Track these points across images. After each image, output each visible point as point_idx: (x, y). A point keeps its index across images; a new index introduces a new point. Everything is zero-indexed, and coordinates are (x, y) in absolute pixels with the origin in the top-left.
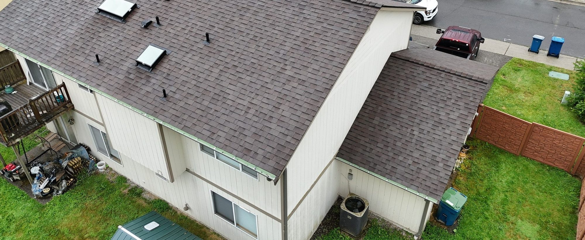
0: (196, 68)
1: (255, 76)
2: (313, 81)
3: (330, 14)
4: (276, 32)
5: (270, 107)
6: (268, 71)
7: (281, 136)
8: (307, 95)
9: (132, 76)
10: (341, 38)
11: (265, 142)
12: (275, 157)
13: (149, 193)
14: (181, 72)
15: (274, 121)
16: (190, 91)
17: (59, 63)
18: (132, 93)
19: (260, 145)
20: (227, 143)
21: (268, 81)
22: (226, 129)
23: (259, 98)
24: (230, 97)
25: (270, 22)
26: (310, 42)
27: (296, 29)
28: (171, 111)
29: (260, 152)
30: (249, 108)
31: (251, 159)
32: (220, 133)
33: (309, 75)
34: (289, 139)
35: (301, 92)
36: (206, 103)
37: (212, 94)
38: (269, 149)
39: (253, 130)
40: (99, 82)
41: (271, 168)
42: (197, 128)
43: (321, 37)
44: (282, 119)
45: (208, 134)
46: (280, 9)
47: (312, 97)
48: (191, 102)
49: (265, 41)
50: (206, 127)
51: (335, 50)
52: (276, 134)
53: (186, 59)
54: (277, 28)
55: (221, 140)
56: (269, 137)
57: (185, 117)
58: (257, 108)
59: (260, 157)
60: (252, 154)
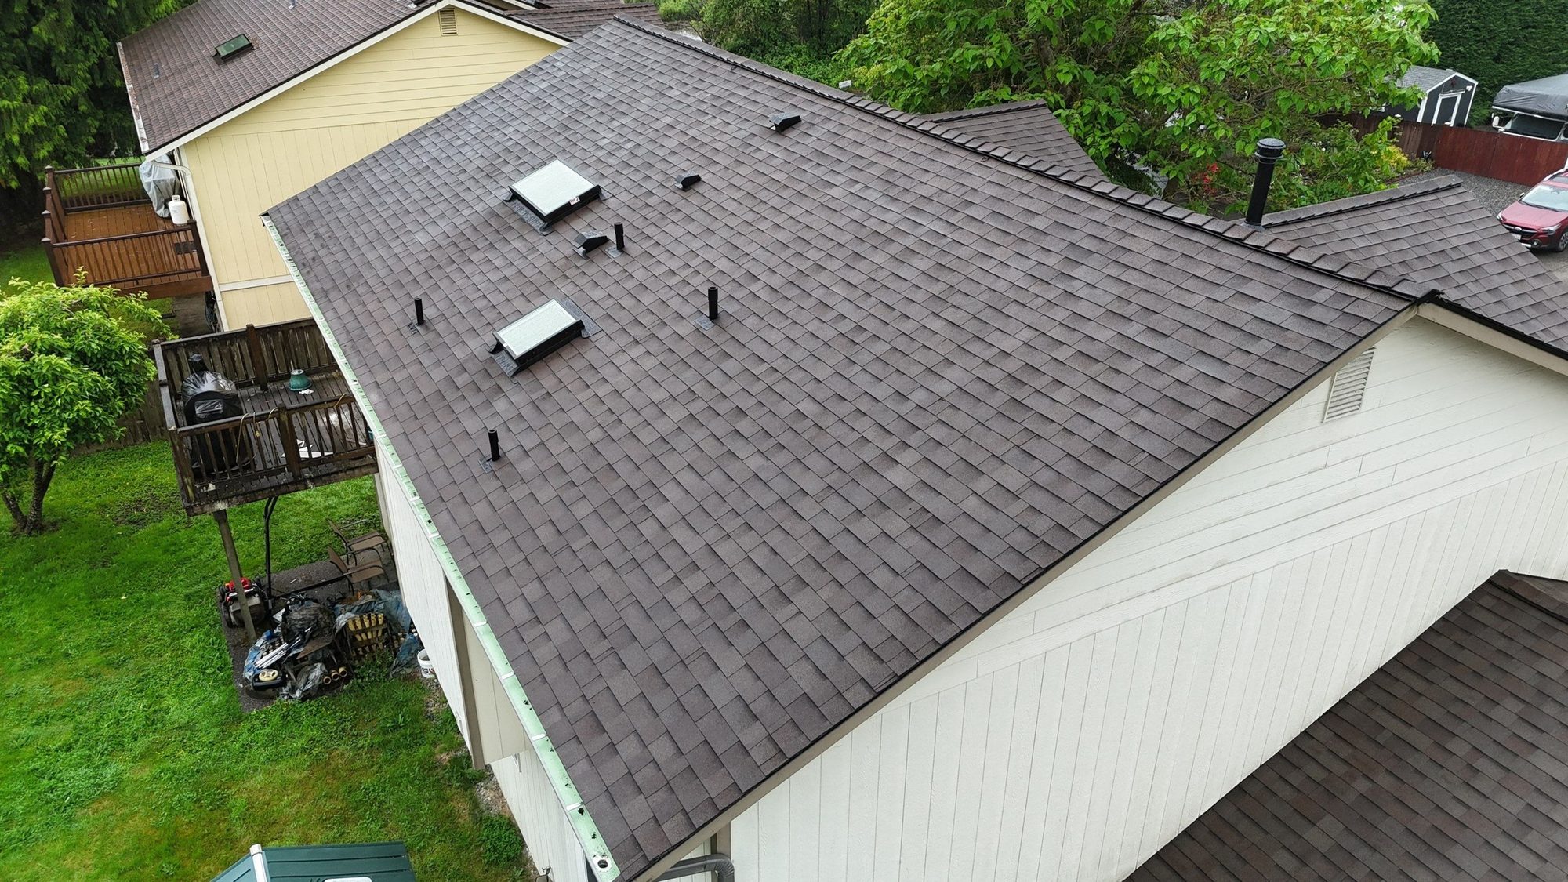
0: (630, 393)
1: (782, 459)
2: (970, 532)
3: (1174, 295)
4: (936, 325)
5: (761, 586)
6: (834, 453)
7: (733, 714)
8: (919, 576)
10: (1174, 392)
11: (668, 717)
12: (663, 794)
13: (498, 788)
14: (585, 395)
15: (746, 642)
16: (568, 461)
18: (430, 426)
19: (643, 722)
20: (554, 672)
21: (811, 485)
22: (579, 622)
23: (748, 540)
24: (662, 511)
25: (936, 289)
26: (1040, 383)
27: (1011, 326)
28: (480, 507)
29: (629, 749)
30: (695, 566)
31: (583, 765)
32: (556, 628)
33: (971, 504)
34: (751, 735)
35: (901, 562)
36: (582, 510)
37: (615, 486)
38: (661, 750)
39: (658, 653)
41: (624, 834)
42: (506, 588)
43: (1095, 369)
44: (777, 645)
46: (996, 253)
47: (935, 594)
49: (880, 348)
50: (533, 591)
51: (1125, 433)
52: (720, 696)
53: (621, 359)
54: (949, 314)
55: (543, 652)
56: (692, 700)
57: (501, 539)
58: (720, 575)
59: (614, 771)
60: (599, 743)
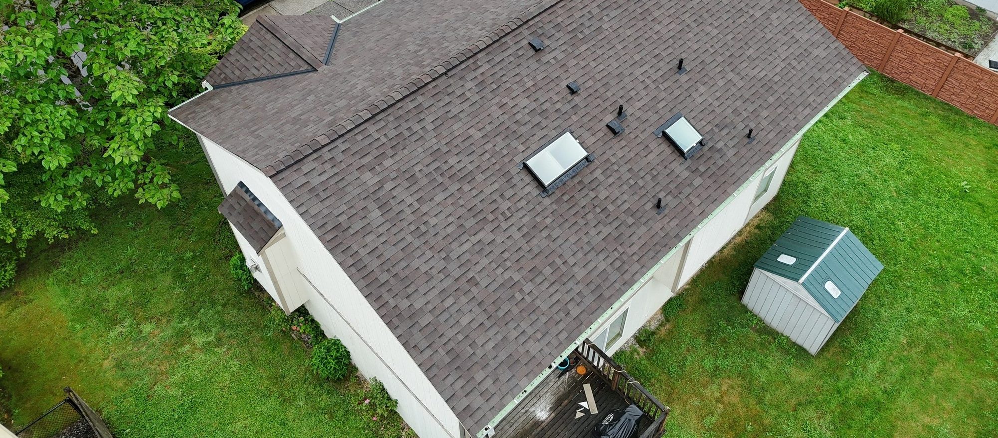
0: (718, 94)
7: (829, 51)
9: (702, 168)
14: (718, 111)
15: (810, 49)
16: (751, 109)
17: (637, 267)
18: (729, 173)
20: (823, 96)
21: (761, 35)
22: (809, 92)
23: (780, 51)
24: (771, 75)
28: (771, 136)
29: (839, 74)
30: (790, 64)
31: (845, 83)
32: (811, 99)
35: (786, 16)
38: (838, 66)
39: (815, 70)
40: (697, 211)
41: (858, 71)
42: (800, 117)
45: (808, 111)
48: (765, 113)
50: (800, 109)
53: (700, 100)
55: (819, 100)
57: (783, 124)
58: (792, 57)
59: (845, 76)
60: (840, 80)
